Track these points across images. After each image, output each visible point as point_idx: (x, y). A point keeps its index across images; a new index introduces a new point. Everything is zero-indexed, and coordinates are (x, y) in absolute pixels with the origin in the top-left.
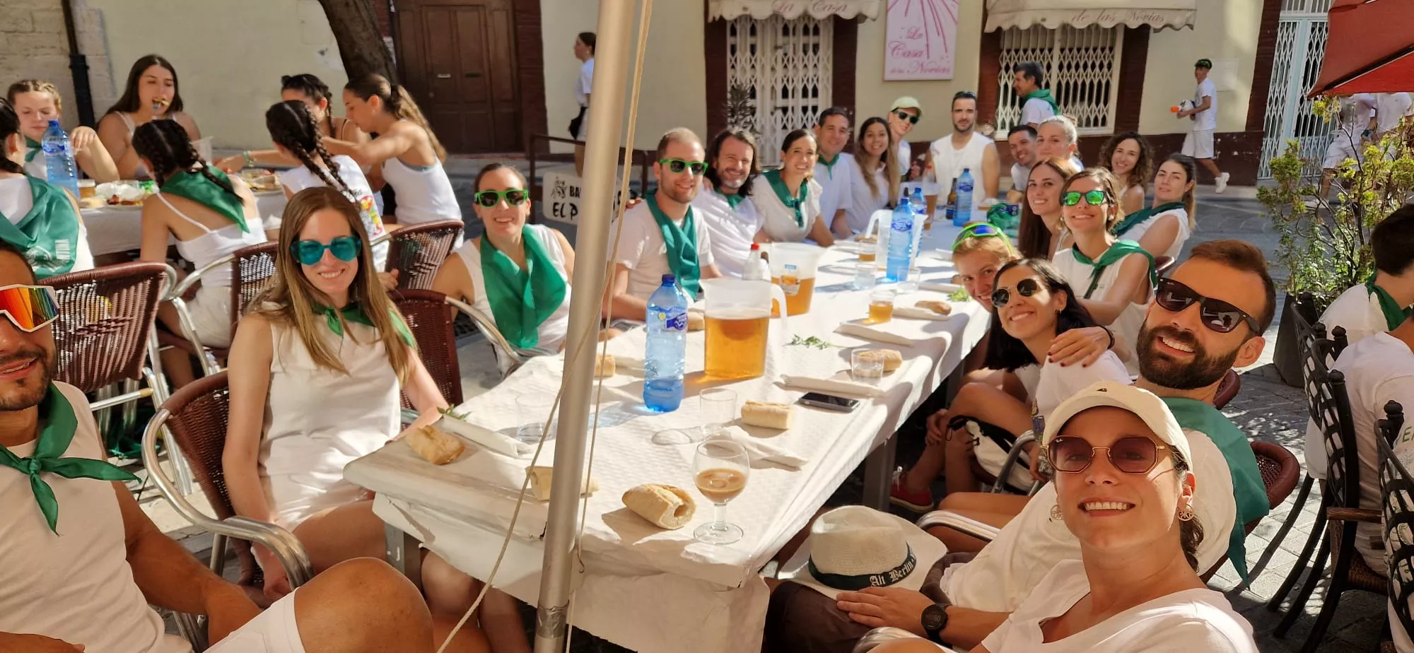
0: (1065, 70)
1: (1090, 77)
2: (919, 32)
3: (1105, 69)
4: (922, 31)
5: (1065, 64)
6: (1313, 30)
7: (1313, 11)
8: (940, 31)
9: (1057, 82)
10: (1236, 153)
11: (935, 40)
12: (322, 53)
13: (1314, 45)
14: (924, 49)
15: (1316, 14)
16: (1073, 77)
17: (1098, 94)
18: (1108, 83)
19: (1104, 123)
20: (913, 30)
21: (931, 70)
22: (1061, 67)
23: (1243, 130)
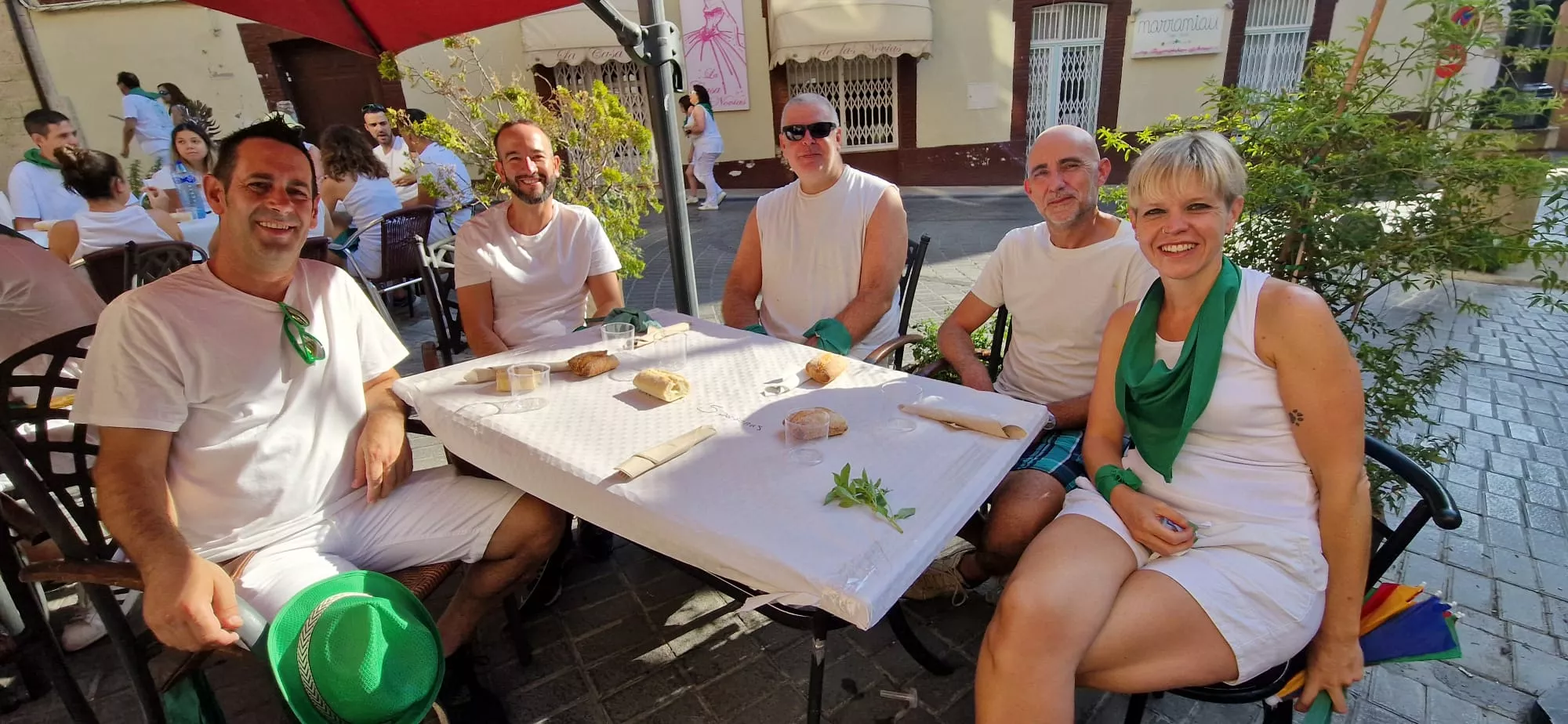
0: (851, 98)
1: (872, 103)
2: (715, 73)
3: (886, 96)
4: (717, 72)
5: (851, 94)
6: (1065, 54)
7: (1064, 38)
8: (733, 71)
9: (845, 109)
10: (1003, 159)
11: (730, 79)
12: (238, 116)
13: (1067, 67)
14: (721, 86)
15: (1066, 40)
16: (858, 104)
17: (884, 116)
18: (890, 108)
19: (890, 139)
20: (709, 72)
21: (730, 103)
22: (847, 96)
23: (1008, 139)
